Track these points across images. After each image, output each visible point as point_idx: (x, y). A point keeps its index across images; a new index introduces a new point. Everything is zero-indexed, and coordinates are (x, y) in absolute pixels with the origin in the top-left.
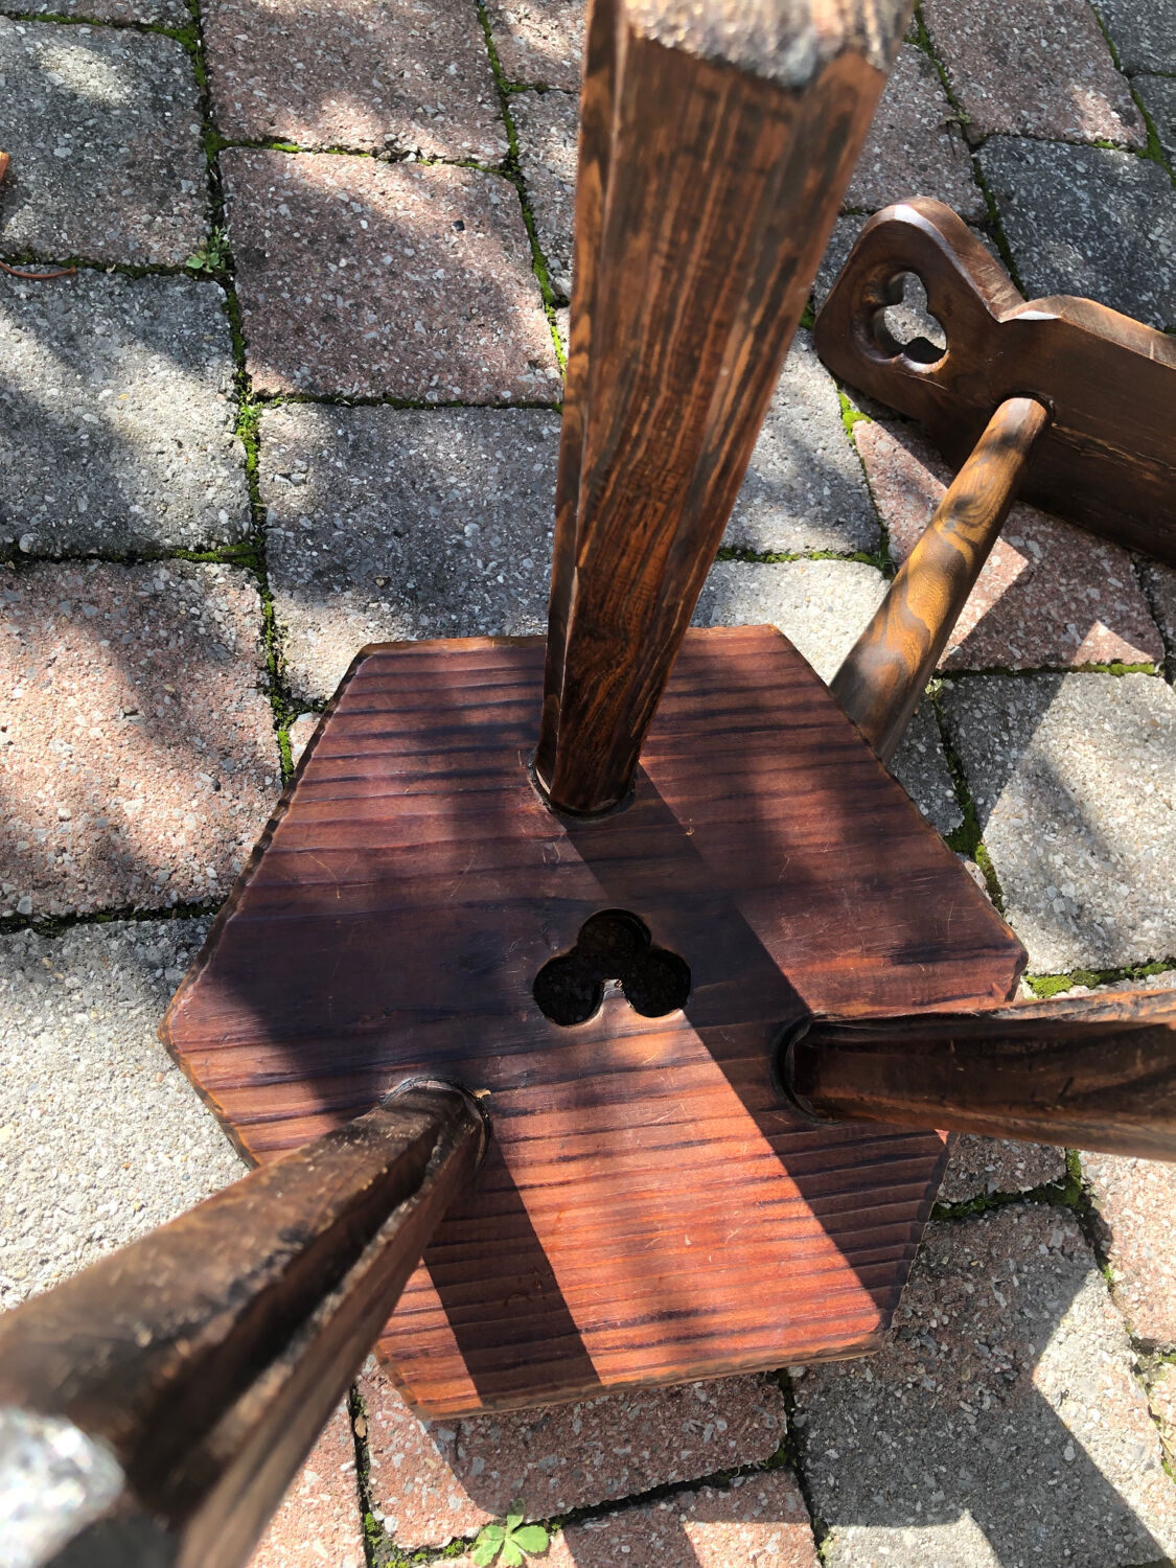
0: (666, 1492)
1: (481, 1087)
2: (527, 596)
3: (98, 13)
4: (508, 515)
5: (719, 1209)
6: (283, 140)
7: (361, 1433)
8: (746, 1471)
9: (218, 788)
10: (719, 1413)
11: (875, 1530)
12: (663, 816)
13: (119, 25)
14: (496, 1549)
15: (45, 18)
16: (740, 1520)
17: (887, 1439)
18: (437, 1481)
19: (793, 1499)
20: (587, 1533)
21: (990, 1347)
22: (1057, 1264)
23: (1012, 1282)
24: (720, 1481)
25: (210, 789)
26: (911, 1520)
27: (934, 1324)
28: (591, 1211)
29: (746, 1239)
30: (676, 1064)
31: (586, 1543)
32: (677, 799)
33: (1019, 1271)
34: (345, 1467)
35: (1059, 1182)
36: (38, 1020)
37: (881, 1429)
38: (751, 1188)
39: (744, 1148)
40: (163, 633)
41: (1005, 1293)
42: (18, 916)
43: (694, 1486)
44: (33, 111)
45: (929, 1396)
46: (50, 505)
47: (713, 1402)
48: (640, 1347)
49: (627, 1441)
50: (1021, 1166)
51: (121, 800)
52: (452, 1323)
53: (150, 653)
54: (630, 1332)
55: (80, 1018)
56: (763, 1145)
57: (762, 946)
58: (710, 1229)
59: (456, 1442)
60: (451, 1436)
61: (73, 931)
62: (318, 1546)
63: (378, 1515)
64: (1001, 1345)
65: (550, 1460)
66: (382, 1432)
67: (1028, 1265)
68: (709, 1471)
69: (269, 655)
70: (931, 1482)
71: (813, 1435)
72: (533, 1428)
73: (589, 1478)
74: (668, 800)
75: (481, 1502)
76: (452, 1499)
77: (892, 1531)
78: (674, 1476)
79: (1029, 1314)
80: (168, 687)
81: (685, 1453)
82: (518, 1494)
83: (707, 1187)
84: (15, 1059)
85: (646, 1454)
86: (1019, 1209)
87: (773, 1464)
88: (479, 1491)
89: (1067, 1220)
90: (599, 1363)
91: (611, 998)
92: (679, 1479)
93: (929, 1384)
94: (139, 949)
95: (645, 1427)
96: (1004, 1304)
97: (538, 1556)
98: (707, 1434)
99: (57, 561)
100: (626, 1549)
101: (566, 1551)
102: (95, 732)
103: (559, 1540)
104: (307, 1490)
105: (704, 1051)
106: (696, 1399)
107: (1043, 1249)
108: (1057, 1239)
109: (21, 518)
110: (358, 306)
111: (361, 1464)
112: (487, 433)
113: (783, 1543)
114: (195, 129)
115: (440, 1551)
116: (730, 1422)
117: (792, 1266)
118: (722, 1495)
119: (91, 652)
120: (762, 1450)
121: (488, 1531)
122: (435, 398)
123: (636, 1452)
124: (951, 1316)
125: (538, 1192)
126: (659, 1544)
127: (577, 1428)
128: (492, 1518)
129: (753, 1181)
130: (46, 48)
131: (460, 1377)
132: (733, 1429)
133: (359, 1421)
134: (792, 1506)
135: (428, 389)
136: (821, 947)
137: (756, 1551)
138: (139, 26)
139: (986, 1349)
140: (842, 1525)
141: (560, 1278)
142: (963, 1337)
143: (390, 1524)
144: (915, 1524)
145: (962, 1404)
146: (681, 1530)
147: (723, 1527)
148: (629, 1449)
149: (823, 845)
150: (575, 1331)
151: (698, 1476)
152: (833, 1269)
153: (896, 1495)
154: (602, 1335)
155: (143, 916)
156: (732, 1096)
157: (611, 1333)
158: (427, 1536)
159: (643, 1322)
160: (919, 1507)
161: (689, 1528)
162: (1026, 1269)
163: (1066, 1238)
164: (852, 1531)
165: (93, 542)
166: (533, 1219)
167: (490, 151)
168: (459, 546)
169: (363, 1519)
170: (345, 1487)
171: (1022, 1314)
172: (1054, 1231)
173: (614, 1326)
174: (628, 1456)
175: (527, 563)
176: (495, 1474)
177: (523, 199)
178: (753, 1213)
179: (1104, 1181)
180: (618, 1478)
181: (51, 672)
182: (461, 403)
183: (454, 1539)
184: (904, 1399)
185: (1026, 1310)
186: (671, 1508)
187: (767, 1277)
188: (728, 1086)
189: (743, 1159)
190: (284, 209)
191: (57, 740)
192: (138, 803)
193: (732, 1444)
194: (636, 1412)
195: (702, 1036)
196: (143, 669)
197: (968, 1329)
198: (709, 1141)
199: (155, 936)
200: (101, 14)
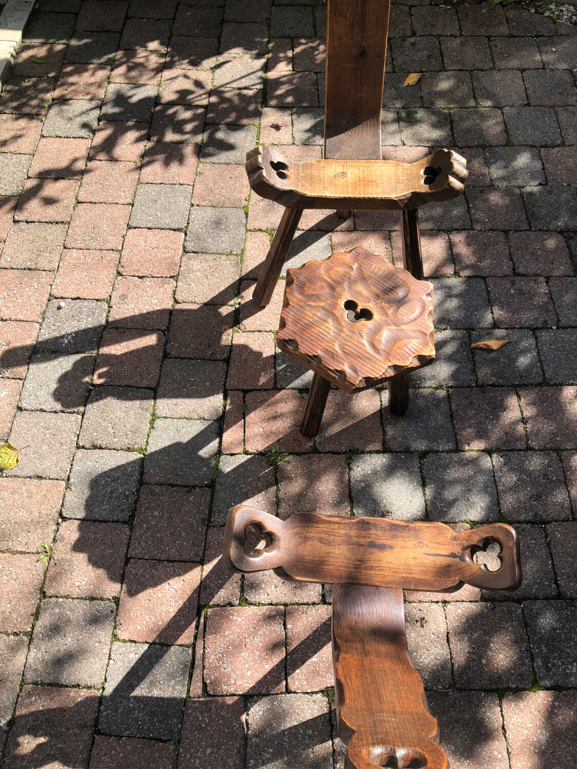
6: (520, 400)
13: (543, 371)
47: (255, 441)
59: (258, 402)
62: (250, 383)
63: (251, 392)
68: (245, 438)
70: (235, 476)
73: (249, 420)
76: (251, 401)
81: (249, 435)
85: (250, 429)
86: (275, 508)
92: (245, 434)
93: (249, 480)
95: (254, 430)
96: (259, 499)
98: (251, 439)
100: (238, 424)
104: (257, 382)
110: (476, 410)
111: (258, 390)
112: (447, 431)
113: (233, 448)
114: (517, 383)
116: (252, 443)
118: (242, 440)
120: (246, 448)
121: (245, 405)
122: (454, 422)
124: (259, 487)
126: (238, 429)
127: (256, 420)
135: (457, 422)
137: (233, 444)
138: (544, 375)
145: (245, 485)
147: (237, 439)
148: (251, 427)
158: (247, 397)
160: (232, 473)
164: (231, 460)
167: (533, 444)
168: (417, 422)
170: (256, 387)
176: (252, 407)
177: (520, 450)
182: (454, 428)
190: (499, 398)
200: (545, 368)
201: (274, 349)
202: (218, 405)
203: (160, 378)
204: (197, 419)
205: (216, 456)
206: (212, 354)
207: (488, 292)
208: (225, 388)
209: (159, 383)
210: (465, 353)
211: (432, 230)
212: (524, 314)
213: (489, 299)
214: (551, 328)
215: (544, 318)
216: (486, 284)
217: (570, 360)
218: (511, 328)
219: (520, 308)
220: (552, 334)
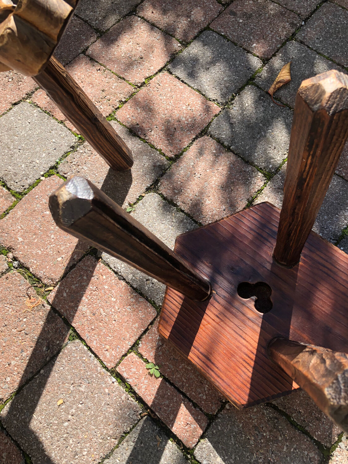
0: (184, 395)
1: (215, 290)
2: (319, 223)
3: (336, 60)
4: (331, 205)
5: (235, 353)
7: (149, 328)
8: (201, 409)
9: (224, 210)
10: (206, 395)
11: (214, 449)
12: (295, 277)
14: (151, 367)
15: (324, 56)
16: (192, 415)
17: (232, 439)
18: (152, 348)
19: (204, 424)
20: (166, 384)
21: (272, 453)
22: (306, 459)
23: (291, 449)
24: (195, 405)
25: (223, 209)
26: (223, 458)
27: (265, 434)
28: (213, 329)
29: (235, 363)
30: (252, 322)
31: (164, 385)
32: (301, 276)
33: (295, 449)
34: (142, 329)
35: (326, 447)
36: (164, 222)
37: (233, 436)
38: (245, 356)
39: (251, 348)
40: (240, 178)
41: (287, 449)
42: (176, 204)
43: (190, 400)
44: (305, 73)
45: (249, 444)
46: (242, 144)
47: (207, 392)
48: (200, 359)
49: (186, 379)
50: (319, 433)
51: (207, 200)
52: (175, 322)
53: (235, 180)
54: (200, 355)
55: (170, 227)
56: (255, 352)
57: (291, 318)
58: (231, 355)
59: (161, 346)
60: (161, 344)
61: (181, 213)
62: (128, 335)
63: (140, 342)
64: (276, 456)
65: (172, 367)
66: (152, 331)
67: (299, 451)
68: (195, 401)
69: (255, 196)
70: (233, 457)
71: (219, 420)
72: (174, 358)
73: (174, 377)
74: (299, 274)
75: (155, 359)
76: (152, 353)
77: (217, 454)
78: (188, 394)
79: (288, 459)
80: (232, 188)
81: (193, 393)
82: (162, 365)
83: (237, 347)
84: (156, 224)
85: (187, 385)
86: (309, 439)
87: (207, 415)
88: (156, 357)
89: (319, 455)
90: (190, 354)
91: (252, 299)
92: (188, 396)
93: (252, 442)
94: (188, 224)
95: (191, 381)
96: (284, 450)
97: (155, 377)
98: (200, 395)
99: (234, 154)
100: (169, 394)
101: (160, 382)
102: (214, 186)
103: (161, 379)
104: (134, 326)
105: (260, 324)
106: (204, 388)
107: (306, 453)
108: (312, 455)
109: (235, 143)
111: (145, 332)
112: (343, 186)
113: (195, 428)
115: (143, 358)
116: (206, 398)
117: (239, 377)
118: (193, 407)
119: (225, 173)
120: (207, 410)
121: (152, 364)
122: (337, 173)
123: (186, 383)
124: (270, 438)
125: (208, 317)
126: (175, 400)
127: (180, 367)
128: (154, 363)
129: (246, 355)
130: (319, 62)
131: (168, 331)
132: (205, 400)
133: (151, 326)
134: (203, 425)
135: (338, 170)
136: (304, 330)
137: (189, 423)
139: (271, 453)
140: (209, 440)
141: (198, 334)
142: (268, 444)
143: (140, 345)
144: (222, 459)
145: (255, 454)
146: (181, 403)
147: (187, 412)
148: (185, 381)
149: (324, 311)
150: (192, 344)
151: (192, 399)
152: (246, 386)
153: (224, 450)
154: (195, 350)
155: (193, 220)
156: (258, 337)
157: (197, 352)
158: (143, 354)
159: (204, 356)
160: (226, 458)
161: (182, 405)
162: (297, 451)
163: (314, 457)
164: (209, 444)
165: (243, 155)
166: (203, 320)
169: (137, 340)
170: (140, 332)
171: (287, 457)
172: (313, 453)
173: (199, 351)
174: (184, 381)
175: (326, 217)
176: (161, 357)
178: (241, 360)
179: (337, 459)
180: (179, 383)
181: (216, 171)
182: (343, 178)
183: (146, 359)
184: (244, 438)
185: (288, 458)
186: (182, 398)
187: (232, 373)
188: (259, 335)
189: (249, 350)
191: (207, 183)
192: (210, 202)
193: (203, 402)
194: (192, 377)
195: (262, 321)
196: (231, 181)
197: (271, 444)
198: (245, 340)
199: (192, 225)
200: (337, 61)
201: (110, 270)
202: (123, 398)
203: (18, 446)
204: (119, 443)
205: (187, 459)
206: (48, 347)
207: (225, 37)
208: (108, 370)
209: (24, 453)
210: (272, 105)
211: (118, 22)
212: (272, 31)
213: (233, 42)
214: (302, 26)
215: (288, 22)
216: (216, 32)
217: (343, 38)
218: (277, 52)
219: (262, 29)
220: (309, 29)
